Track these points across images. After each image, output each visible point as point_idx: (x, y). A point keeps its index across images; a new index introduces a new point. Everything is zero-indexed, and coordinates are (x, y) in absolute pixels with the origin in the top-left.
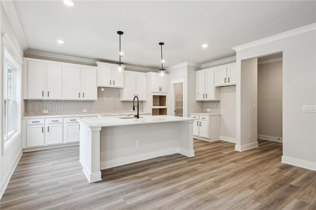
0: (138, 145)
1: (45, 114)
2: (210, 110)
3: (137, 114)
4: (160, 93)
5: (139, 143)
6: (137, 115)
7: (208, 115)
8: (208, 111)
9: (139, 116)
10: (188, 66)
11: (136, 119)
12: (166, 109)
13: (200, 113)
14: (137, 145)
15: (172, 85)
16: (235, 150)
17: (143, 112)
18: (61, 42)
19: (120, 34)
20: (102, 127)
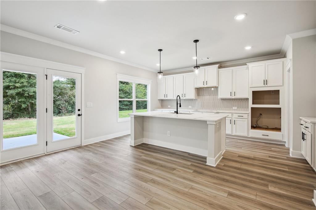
4: (265, 87)
10: (293, 40)
11: (176, 114)
12: (280, 108)
15: (287, 73)
19: (160, 51)
20: (134, 116)
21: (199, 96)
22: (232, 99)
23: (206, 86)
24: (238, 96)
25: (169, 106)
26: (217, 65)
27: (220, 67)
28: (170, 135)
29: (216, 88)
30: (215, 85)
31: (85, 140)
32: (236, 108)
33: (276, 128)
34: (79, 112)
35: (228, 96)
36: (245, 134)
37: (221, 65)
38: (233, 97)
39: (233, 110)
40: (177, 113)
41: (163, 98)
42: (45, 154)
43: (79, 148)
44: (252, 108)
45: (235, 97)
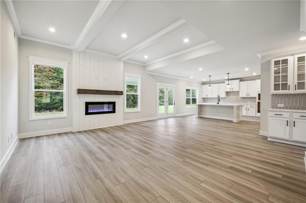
19: (210, 76)
20: (198, 105)
21: (228, 96)
23: (232, 91)
24: (251, 96)
25: (209, 102)
26: (239, 80)
27: (240, 81)
29: (239, 92)
30: (237, 90)
31: (176, 114)
32: (250, 102)
34: (174, 103)
35: (246, 96)
36: (254, 115)
37: (241, 80)
38: (248, 97)
39: (248, 103)
40: (218, 104)
41: (205, 97)
42: (166, 118)
44: (258, 102)
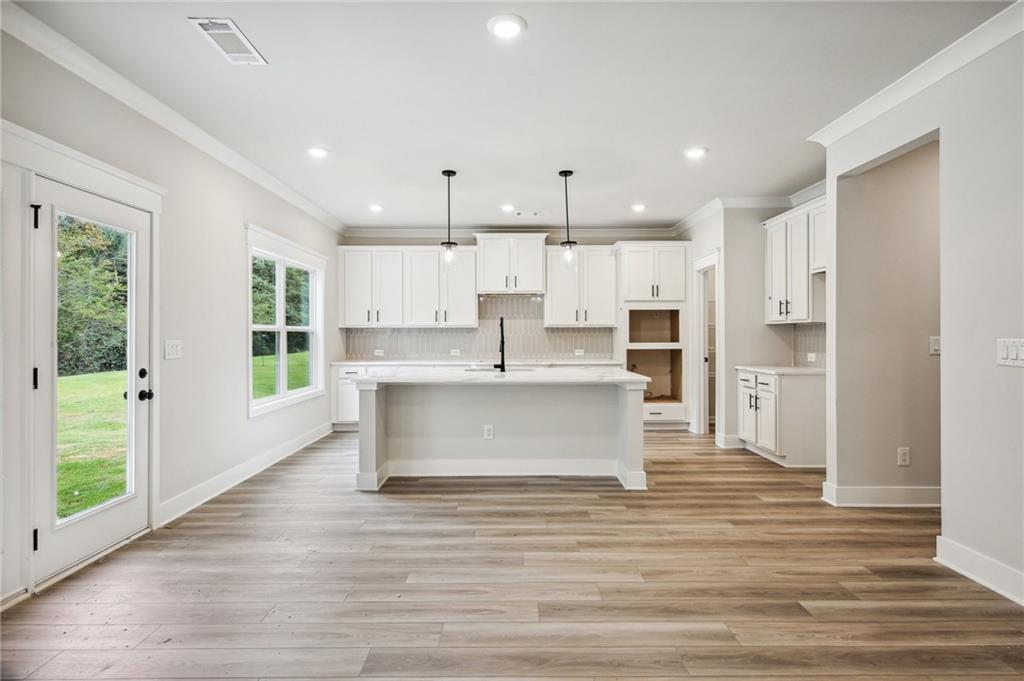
0: (489, 435)
1: (378, 358)
2: (817, 357)
3: (500, 360)
4: (654, 301)
5: (492, 432)
6: (500, 363)
7: (773, 372)
8: (809, 360)
9: (506, 368)
10: (726, 210)
11: (498, 372)
12: (680, 351)
13: (789, 365)
14: (486, 437)
15: (695, 274)
16: (822, 498)
17: (612, 358)
18: (376, 208)
19: (449, 176)
20: (379, 384)
21: (484, 318)
22: (579, 329)
23: (512, 290)
24: (592, 321)
25: (378, 352)
26: (544, 236)
27: (550, 242)
28: (491, 437)
30: (538, 287)
31: (164, 503)
32: (582, 352)
33: (662, 396)
34: (144, 384)
35: (571, 322)
39: (575, 357)
40: (503, 370)
41: (363, 323)
42: (28, 595)
43: (149, 540)
44: (629, 352)
45: (587, 323)
